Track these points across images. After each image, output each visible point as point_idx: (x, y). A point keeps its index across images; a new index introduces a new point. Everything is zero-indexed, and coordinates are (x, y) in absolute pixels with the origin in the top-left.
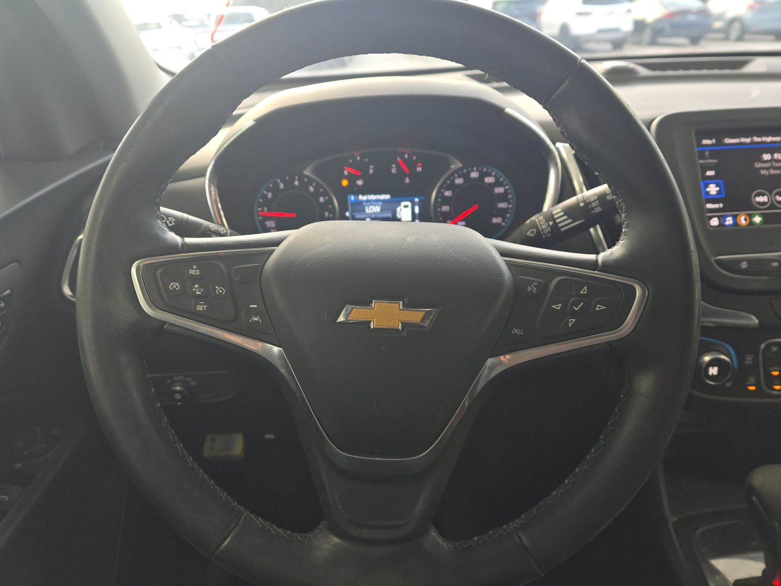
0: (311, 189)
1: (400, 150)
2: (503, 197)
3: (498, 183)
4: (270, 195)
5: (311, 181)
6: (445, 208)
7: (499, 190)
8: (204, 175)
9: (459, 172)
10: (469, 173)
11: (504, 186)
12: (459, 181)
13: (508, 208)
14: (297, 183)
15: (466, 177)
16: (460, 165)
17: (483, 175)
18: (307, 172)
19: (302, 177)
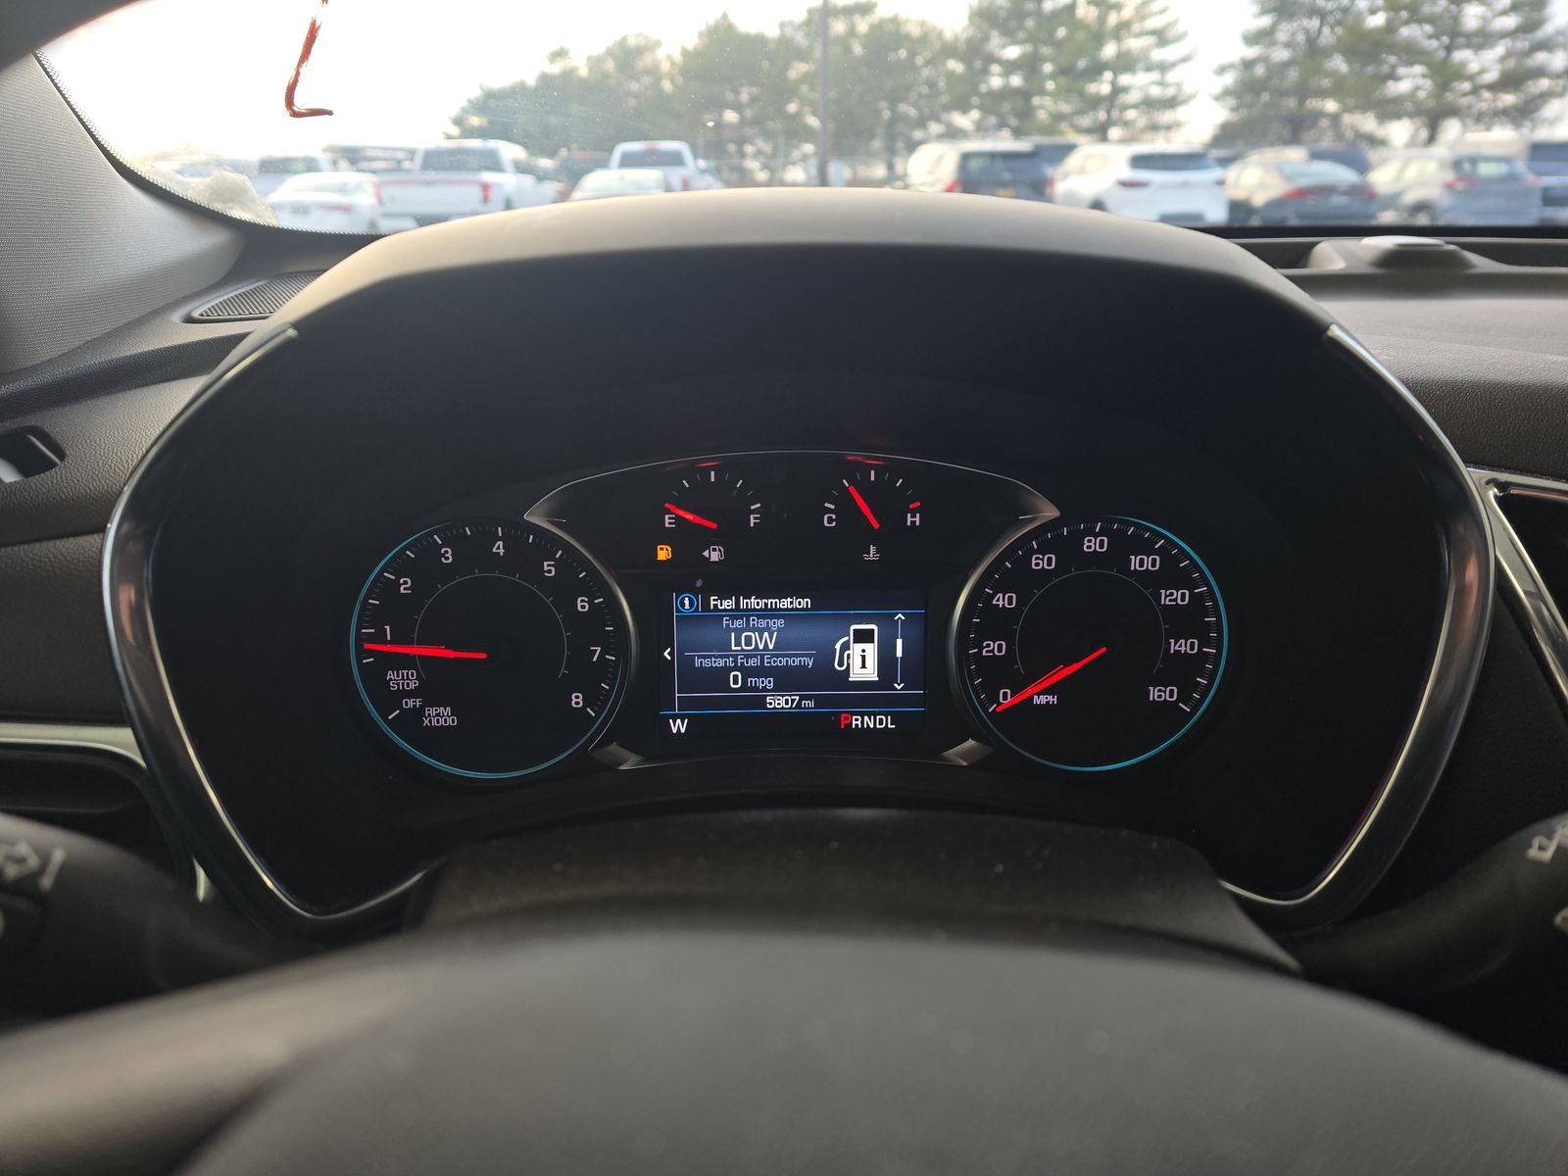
0: (549, 568)
1: (852, 456)
2: (1187, 621)
3: (1172, 574)
4: (405, 585)
5: (547, 543)
6: (994, 648)
7: (1174, 597)
8: (102, 530)
9: (1046, 537)
10: (1077, 538)
11: (1192, 585)
12: (1041, 562)
13: (1202, 657)
14: (499, 548)
15: (1068, 549)
16: (1050, 512)
17: (1124, 547)
18: (535, 517)
19: (518, 530)
